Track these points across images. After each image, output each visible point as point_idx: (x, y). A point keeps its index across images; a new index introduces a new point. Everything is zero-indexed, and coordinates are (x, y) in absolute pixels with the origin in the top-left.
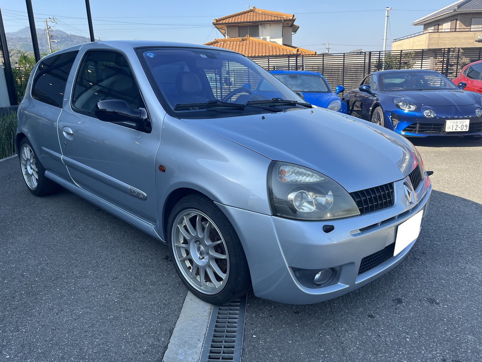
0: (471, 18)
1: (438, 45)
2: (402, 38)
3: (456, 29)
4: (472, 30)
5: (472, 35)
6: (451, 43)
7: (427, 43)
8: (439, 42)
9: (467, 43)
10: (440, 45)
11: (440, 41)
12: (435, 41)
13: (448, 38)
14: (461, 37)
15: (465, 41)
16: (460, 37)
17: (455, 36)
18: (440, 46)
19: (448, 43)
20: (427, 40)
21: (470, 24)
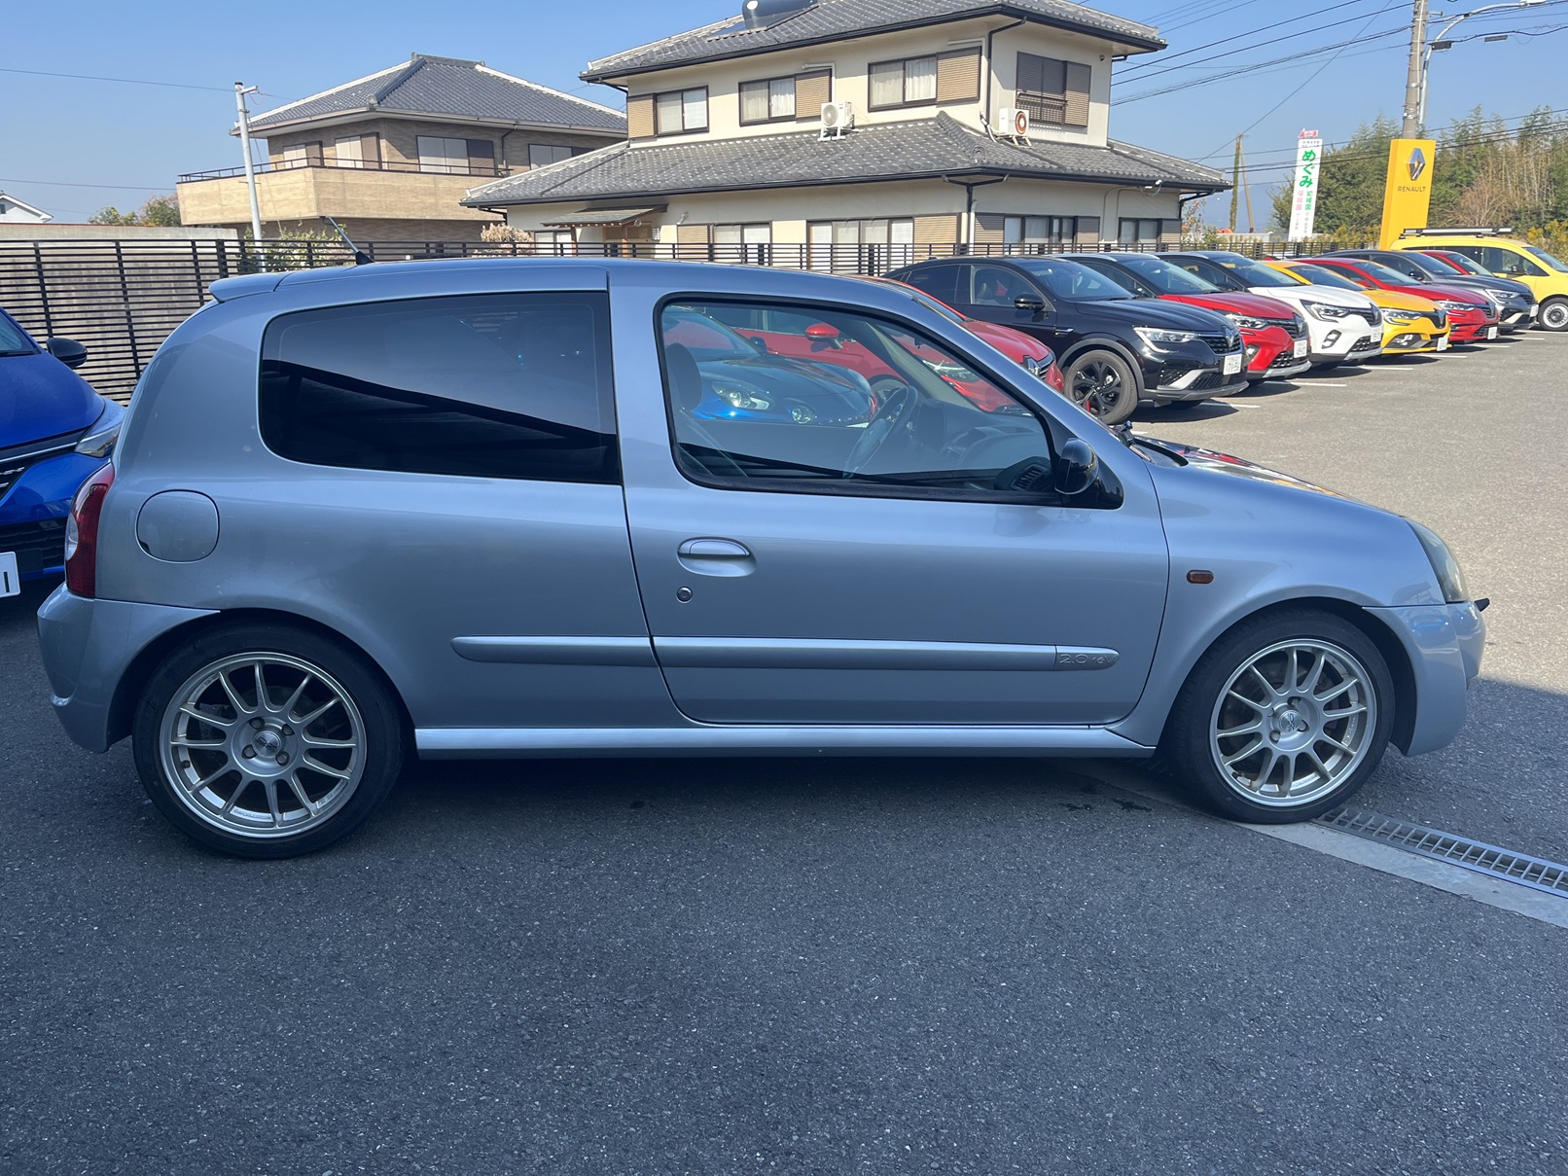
0: (414, 135)
1: (345, 207)
2: (216, 174)
3: (380, 162)
4: (423, 169)
5: (428, 183)
6: (380, 202)
7: (312, 196)
8: (345, 198)
9: (420, 205)
10: (349, 205)
11: (347, 194)
12: (334, 194)
13: (369, 187)
14: (402, 189)
15: (414, 200)
16: (399, 188)
17: (386, 183)
18: (350, 209)
19: (371, 201)
20: (312, 189)
21: (415, 151)
